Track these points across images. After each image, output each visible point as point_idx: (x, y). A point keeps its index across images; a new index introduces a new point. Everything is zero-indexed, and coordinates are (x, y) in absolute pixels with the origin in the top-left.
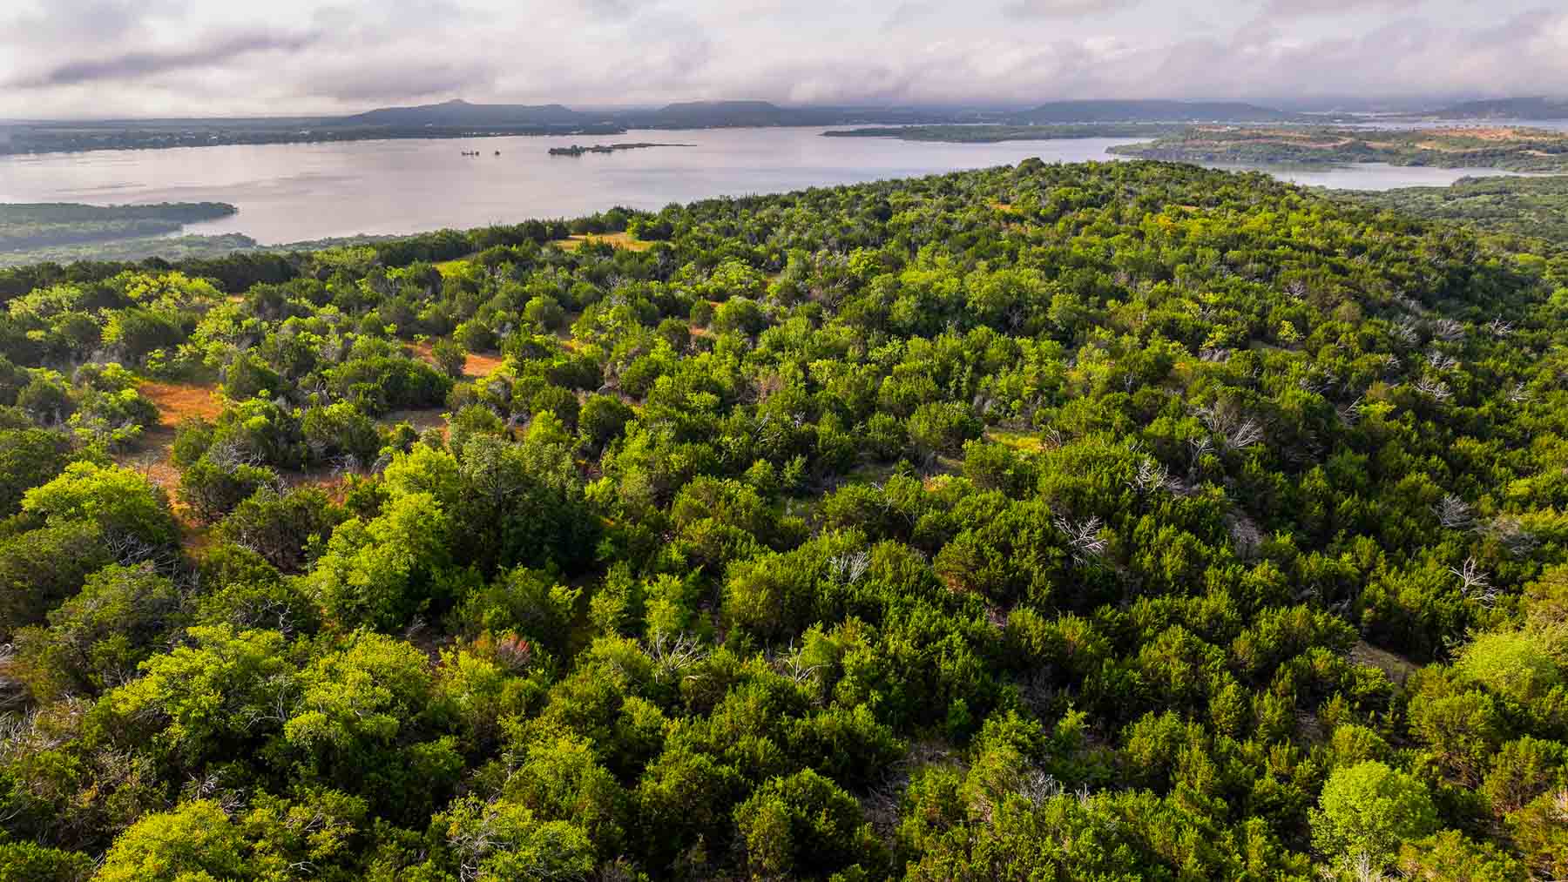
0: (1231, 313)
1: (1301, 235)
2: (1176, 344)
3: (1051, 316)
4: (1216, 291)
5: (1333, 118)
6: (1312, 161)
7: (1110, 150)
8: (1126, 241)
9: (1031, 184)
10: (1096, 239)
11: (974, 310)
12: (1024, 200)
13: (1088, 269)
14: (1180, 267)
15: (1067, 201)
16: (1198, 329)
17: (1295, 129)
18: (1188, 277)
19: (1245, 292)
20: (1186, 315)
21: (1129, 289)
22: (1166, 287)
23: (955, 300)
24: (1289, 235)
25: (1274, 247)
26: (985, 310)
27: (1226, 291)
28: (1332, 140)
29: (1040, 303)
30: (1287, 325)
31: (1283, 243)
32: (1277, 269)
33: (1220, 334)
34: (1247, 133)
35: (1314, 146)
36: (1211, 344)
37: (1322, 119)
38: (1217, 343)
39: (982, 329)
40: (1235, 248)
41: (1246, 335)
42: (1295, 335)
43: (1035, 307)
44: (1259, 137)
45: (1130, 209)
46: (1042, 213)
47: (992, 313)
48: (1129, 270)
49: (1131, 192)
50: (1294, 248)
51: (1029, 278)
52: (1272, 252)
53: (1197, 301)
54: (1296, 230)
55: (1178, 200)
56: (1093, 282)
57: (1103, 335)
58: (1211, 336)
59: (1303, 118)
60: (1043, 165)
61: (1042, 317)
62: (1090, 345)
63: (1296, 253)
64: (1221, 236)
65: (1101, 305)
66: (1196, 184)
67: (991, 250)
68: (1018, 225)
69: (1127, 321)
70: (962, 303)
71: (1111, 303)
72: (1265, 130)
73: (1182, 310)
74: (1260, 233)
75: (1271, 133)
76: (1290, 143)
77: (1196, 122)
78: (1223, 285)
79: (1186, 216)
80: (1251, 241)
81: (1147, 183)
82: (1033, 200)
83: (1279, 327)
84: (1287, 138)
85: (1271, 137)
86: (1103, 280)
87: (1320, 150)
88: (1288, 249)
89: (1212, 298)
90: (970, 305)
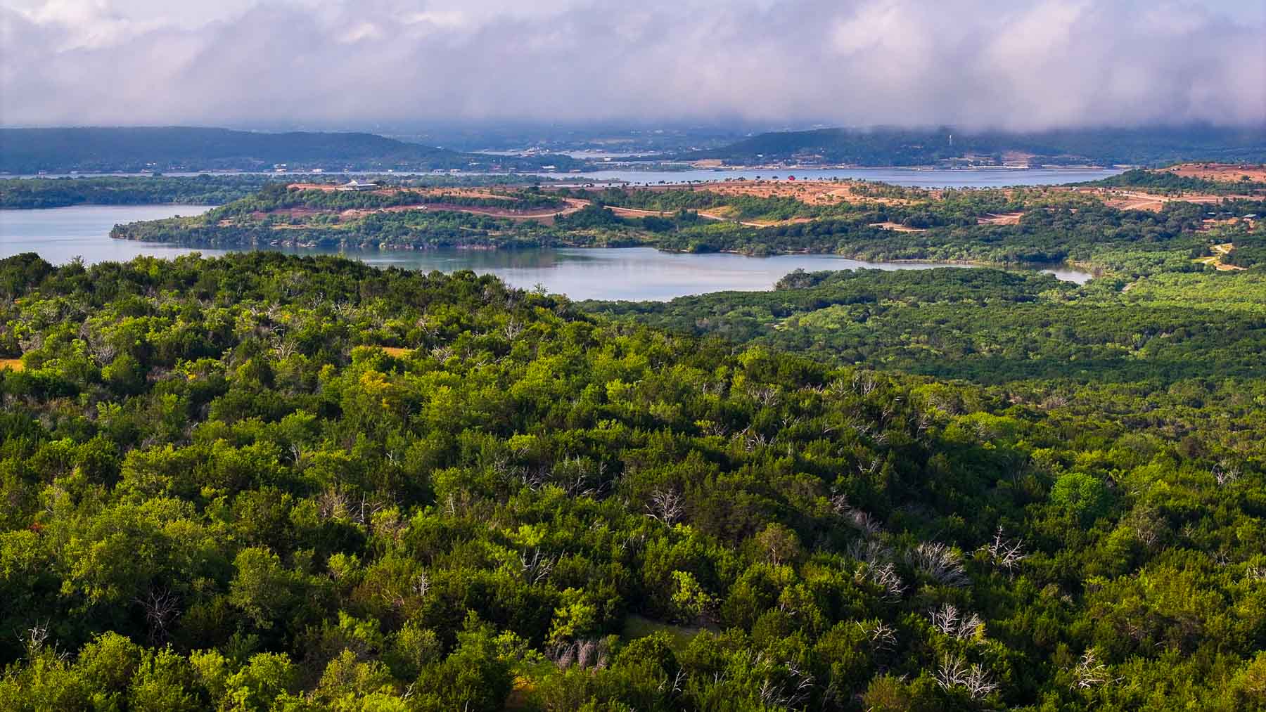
0: (578, 561)
1: (626, 396)
2: (507, 637)
3: (242, 599)
4: (531, 519)
5: (539, 163)
6: (521, 246)
7: (120, 232)
8: (309, 426)
9: (51, 310)
10: (253, 425)
11: (79, 596)
12: (55, 348)
13: (264, 490)
14: (440, 478)
15: (148, 348)
16: (532, 602)
17: (475, 184)
18: (465, 496)
19: (585, 515)
20: (499, 575)
21: (361, 527)
22: (433, 519)
23: (32, 581)
24: (603, 398)
25: (588, 423)
26: (103, 597)
27: (548, 518)
28: (550, 205)
29: (207, 575)
30: (684, 578)
31: (605, 415)
32: (617, 467)
33: (578, 610)
34: (390, 193)
35: (520, 217)
36: (568, 630)
37: (518, 164)
38: (576, 627)
39: (112, 642)
40: (522, 432)
41: (616, 604)
42: (702, 596)
43: (200, 582)
44: (416, 200)
45: (284, 360)
46: (106, 372)
47: (117, 603)
48: (345, 487)
49: (266, 322)
50: (630, 423)
51: (164, 519)
52: (592, 433)
53: (508, 544)
54: (614, 387)
55: (364, 334)
56: (284, 519)
57: (359, 631)
58: (562, 613)
59: (485, 163)
60: (47, 268)
61: (218, 601)
62: (347, 655)
63: (636, 434)
64: (486, 405)
65: (319, 566)
66: (380, 302)
67: (43, 462)
68: (66, 402)
69: (391, 596)
70: (47, 586)
71: (336, 561)
72: (424, 186)
73: (491, 566)
74: (555, 398)
75: (437, 192)
76: (477, 212)
77: (280, 172)
78: (541, 506)
79: (401, 367)
80: (543, 414)
81: (283, 302)
82: (79, 345)
83: (668, 584)
84: (469, 203)
85: (438, 200)
86: (304, 512)
87: (533, 224)
88: (618, 428)
89: (529, 535)
90: (66, 588)
